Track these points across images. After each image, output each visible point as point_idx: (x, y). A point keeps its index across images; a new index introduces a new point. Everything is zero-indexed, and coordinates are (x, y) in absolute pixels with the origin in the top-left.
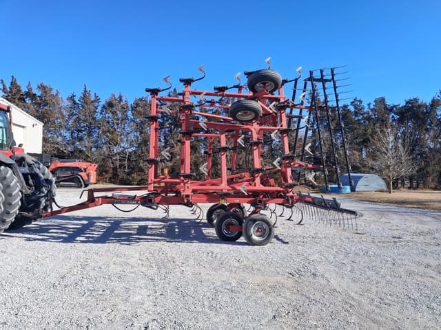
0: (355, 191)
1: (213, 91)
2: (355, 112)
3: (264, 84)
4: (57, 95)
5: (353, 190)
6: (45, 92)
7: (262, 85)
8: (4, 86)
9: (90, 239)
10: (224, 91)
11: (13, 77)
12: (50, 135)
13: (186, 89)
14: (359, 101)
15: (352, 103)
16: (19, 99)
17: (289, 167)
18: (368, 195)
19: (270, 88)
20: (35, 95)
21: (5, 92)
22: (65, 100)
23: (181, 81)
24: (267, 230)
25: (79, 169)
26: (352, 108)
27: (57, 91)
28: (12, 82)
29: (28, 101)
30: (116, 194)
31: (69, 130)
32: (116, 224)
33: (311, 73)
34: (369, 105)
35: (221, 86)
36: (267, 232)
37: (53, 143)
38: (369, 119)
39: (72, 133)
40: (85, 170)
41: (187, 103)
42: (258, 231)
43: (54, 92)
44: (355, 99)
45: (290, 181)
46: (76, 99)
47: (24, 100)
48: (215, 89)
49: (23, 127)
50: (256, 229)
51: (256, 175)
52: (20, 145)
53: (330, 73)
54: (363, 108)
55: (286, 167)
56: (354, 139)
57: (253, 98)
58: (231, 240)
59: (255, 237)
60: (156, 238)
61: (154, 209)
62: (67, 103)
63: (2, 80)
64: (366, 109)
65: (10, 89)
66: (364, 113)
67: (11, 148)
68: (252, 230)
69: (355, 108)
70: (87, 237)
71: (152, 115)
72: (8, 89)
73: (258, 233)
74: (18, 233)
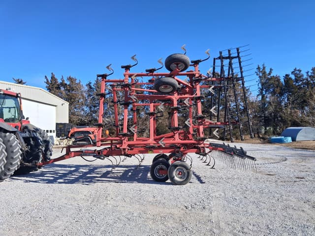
0: (295, 141)
1: (145, 73)
2: (295, 79)
3: (177, 65)
4: (79, 83)
5: (294, 140)
6: (72, 82)
7: (176, 66)
8: (47, 80)
9: (67, 181)
10: (153, 72)
11: (52, 73)
12: (76, 110)
13: (126, 73)
14: (298, 70)
15: (292, 73)
16: (56, 88)
17: (201, 125)
18: (304, 144)
19: (182, 67)
20: (66, 84)
21: (48, 84)
22: (84, 86)
23: (123, 67)
24: (186, 174)
25: (88, 132)
26: (293, 77)
27: (80, 81)
28: (52, 77)
29: (62, 89)
30: (83, 149)
31: (88, 106)
32: (93, 170)
33: (221, 53)
34: (307, 73)
35: (151, 68)
36: (186, 175)
37: (78, 115)
38: (308, 83)
39: (90, 108)
40: (93, 133)
41: (126, 83)
42: (179, 174)
43: (77, 82)
44: (295, 70)
45: (202, 136)
46: (92, 85)
47: (59, 88)
48: (147, 71)
49: (56, 106)
50: (178, 172)
51: (176, 132)
52: (27, 118)
53: (236, 51)
54: (303, 76)
55: (199, 125)
56: (296, 100)
57: (170, 76)
58: (162, 181)
59: (177, 179)
60: (111, 179)
61: (102, 159)
62: (86, 88)
63: (46, 76)
64: (305, 76)
65: (51, 81)
66: (303, 80)
67: (20, 121)
68: (174, 173)
69: (295, 76)
70: (65, 180)
71: (102, 92)
72: (50, 82)
73: (180, 176)
74: (24, 177)
